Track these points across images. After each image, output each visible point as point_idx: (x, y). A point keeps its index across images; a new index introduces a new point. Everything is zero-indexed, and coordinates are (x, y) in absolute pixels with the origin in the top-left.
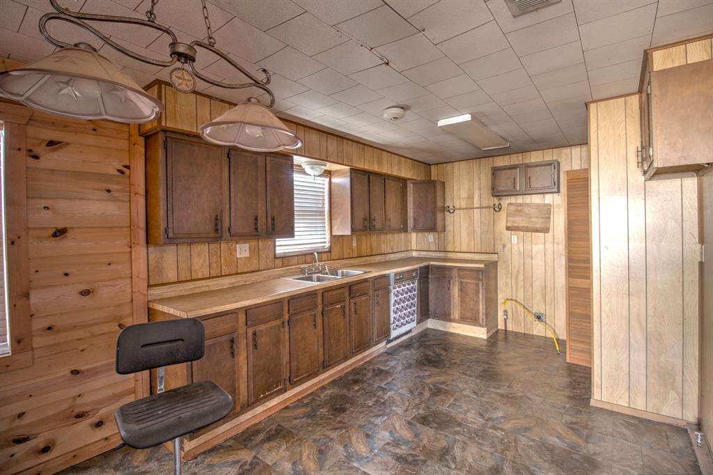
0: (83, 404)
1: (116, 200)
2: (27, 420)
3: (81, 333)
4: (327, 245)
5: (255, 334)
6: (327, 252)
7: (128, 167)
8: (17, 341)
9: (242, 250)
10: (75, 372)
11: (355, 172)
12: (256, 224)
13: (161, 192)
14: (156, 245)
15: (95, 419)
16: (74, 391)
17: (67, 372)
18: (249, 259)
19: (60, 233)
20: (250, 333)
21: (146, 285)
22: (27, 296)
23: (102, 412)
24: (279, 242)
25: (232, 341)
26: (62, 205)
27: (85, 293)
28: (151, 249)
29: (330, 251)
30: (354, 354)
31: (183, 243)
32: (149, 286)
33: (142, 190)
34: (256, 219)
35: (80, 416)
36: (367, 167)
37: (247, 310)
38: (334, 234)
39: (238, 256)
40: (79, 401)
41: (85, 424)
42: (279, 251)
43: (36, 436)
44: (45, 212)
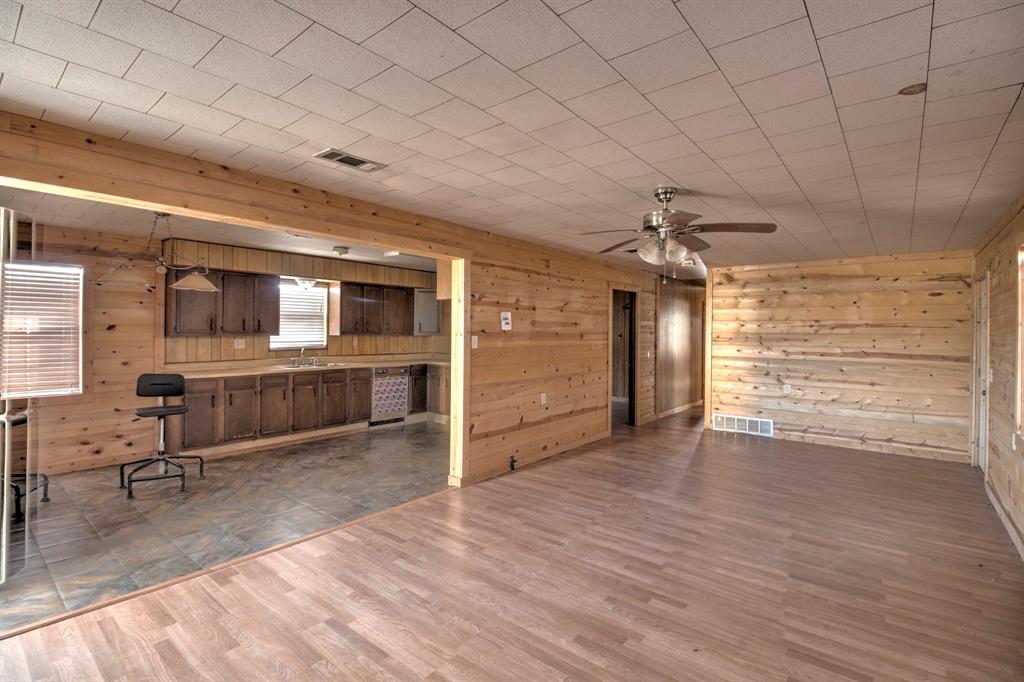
0: (120, 430)
1: (145, 308)
2: (89, 432)
3: (122, 388)
4: (325, 344)
5: (231, 395)
6: (323, 349)
7: (154, 288)
8: (86, 387)
9: (240, 344)
10: (117, 410)
11: (345, 285)
12: (244, 325)
13: (173, 305)
14: (172, 337)
15: (127, 441)
16: (116, 421)
17: (112, 409)
18: (245, 350)
19: (111, 328)
20: (228, 394)
21: (163, 362)
22: (92, 362)
23: (132, 437)
24: (273, 338)
25: (213, 397)
26: (113, 311)
27: (125, 364)
28: (168, 339)
29: (327, 348)
30: (326, 426)
31: (190, 337)
32: (166, 363)
33: (163, 302)
34: (244, 321)
35: (119, 437)
36: (359, 280)
37: (226, 380)
38: (331, 334)
39: (236, 347)
40: (119, 428)
41: (121, 443)
42: (273, 346)
43: (93, 443)
44: (103, 316)
